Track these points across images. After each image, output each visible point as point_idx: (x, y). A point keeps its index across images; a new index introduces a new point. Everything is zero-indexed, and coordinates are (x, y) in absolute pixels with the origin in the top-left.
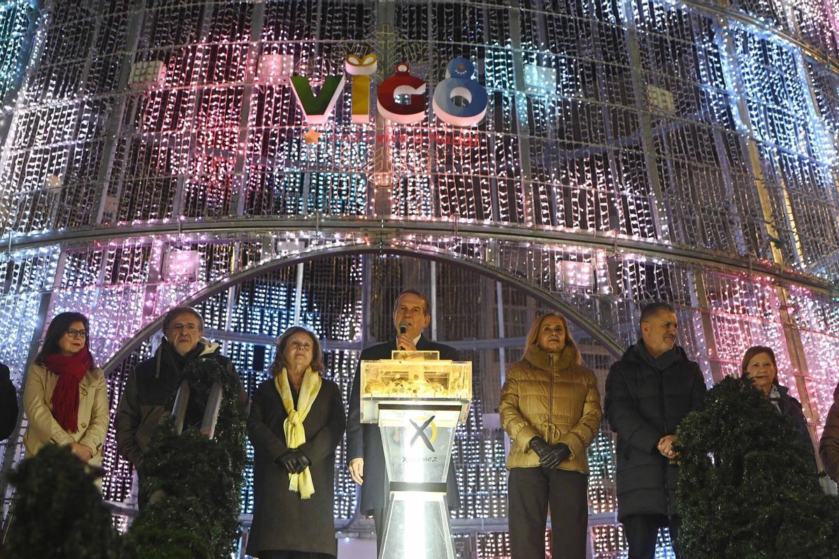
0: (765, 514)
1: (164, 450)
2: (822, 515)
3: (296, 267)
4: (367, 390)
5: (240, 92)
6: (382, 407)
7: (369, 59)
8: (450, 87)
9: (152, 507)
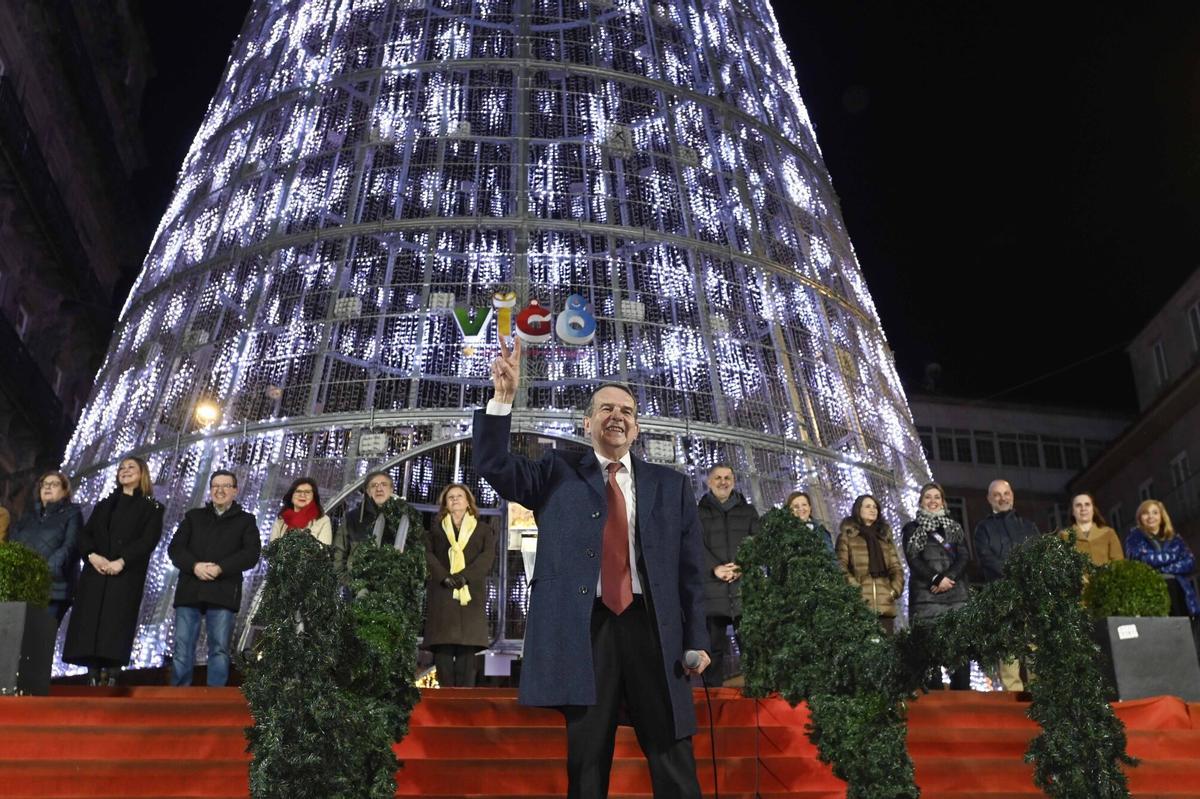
0: (804, 600)
1: (367, 559)
2: (846, 599)
3: (455, 448)
4: (513, 524)
5: (417, 320)
6: (524, 536)
7: (510, 296)
8: (568, 316)
9: (359, 600)
